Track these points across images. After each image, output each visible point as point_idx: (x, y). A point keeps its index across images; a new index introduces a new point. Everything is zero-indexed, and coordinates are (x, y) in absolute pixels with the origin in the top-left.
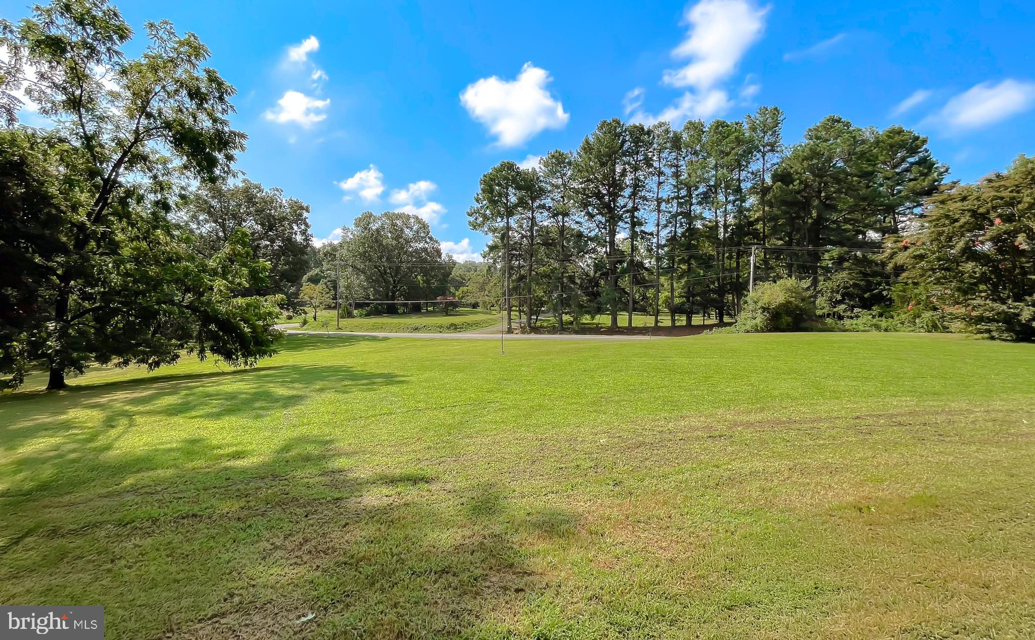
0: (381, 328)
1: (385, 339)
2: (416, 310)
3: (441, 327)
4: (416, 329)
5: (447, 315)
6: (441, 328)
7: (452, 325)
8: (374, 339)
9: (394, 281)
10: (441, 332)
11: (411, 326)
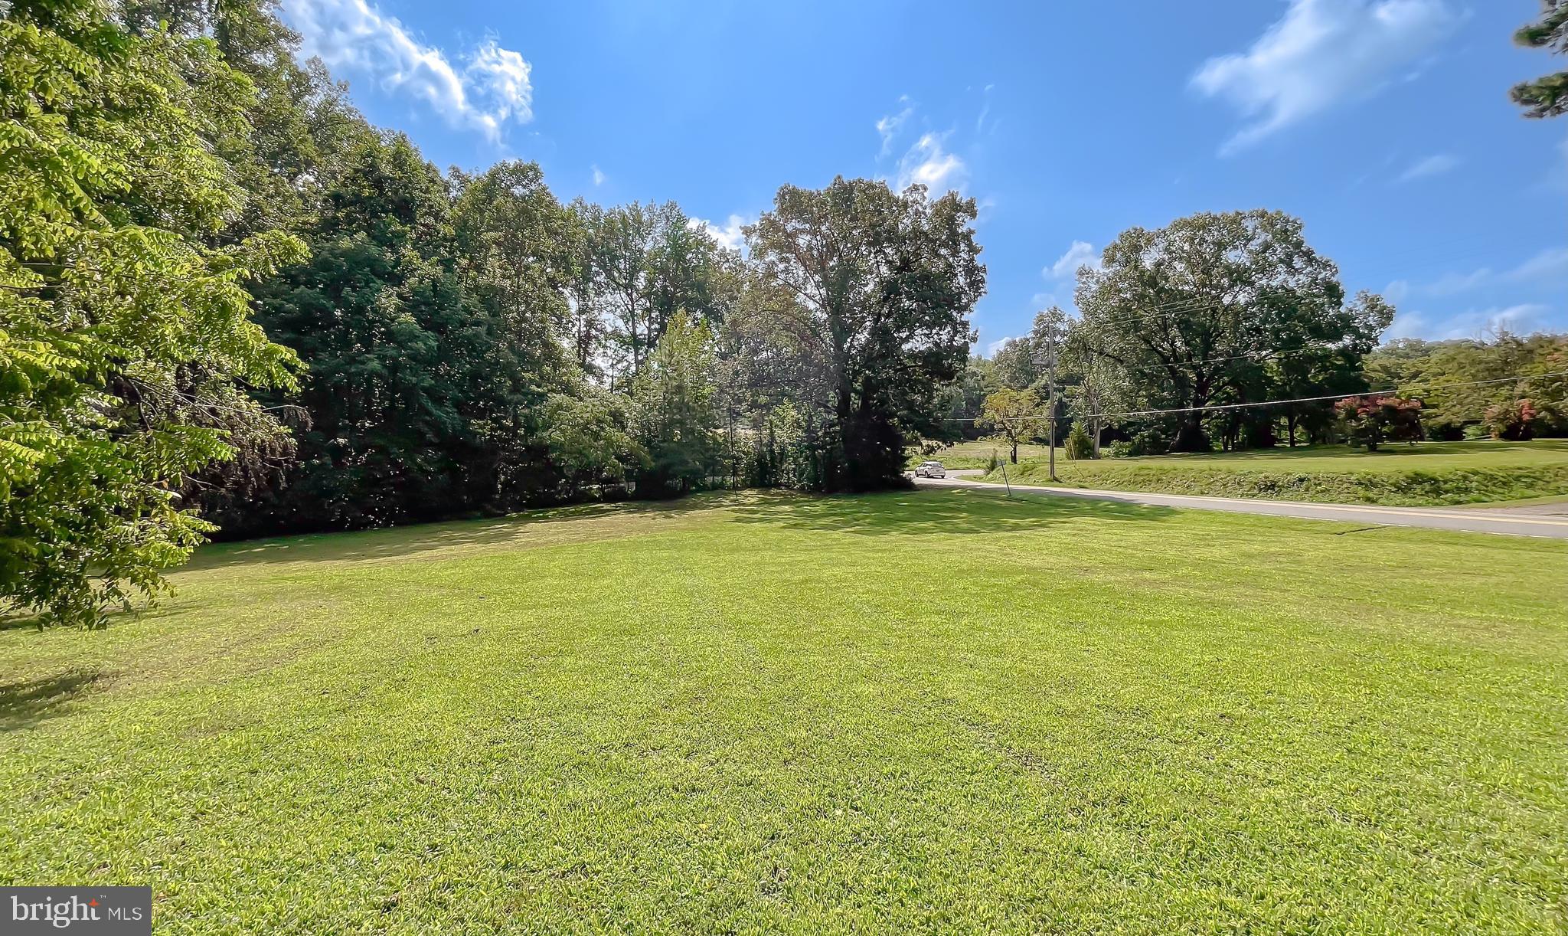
0: (1159, 482)
1: (1159, 513)
2: (1261, 441)
3: (1369, 483)
4: (1271, 488)
5: (1373, 450)
6: (1369, 489)
7: (1417, 479)
8: (1125, 511)
9: (1200, 376)
10: (1370, 501)
11: (1252, 478)
